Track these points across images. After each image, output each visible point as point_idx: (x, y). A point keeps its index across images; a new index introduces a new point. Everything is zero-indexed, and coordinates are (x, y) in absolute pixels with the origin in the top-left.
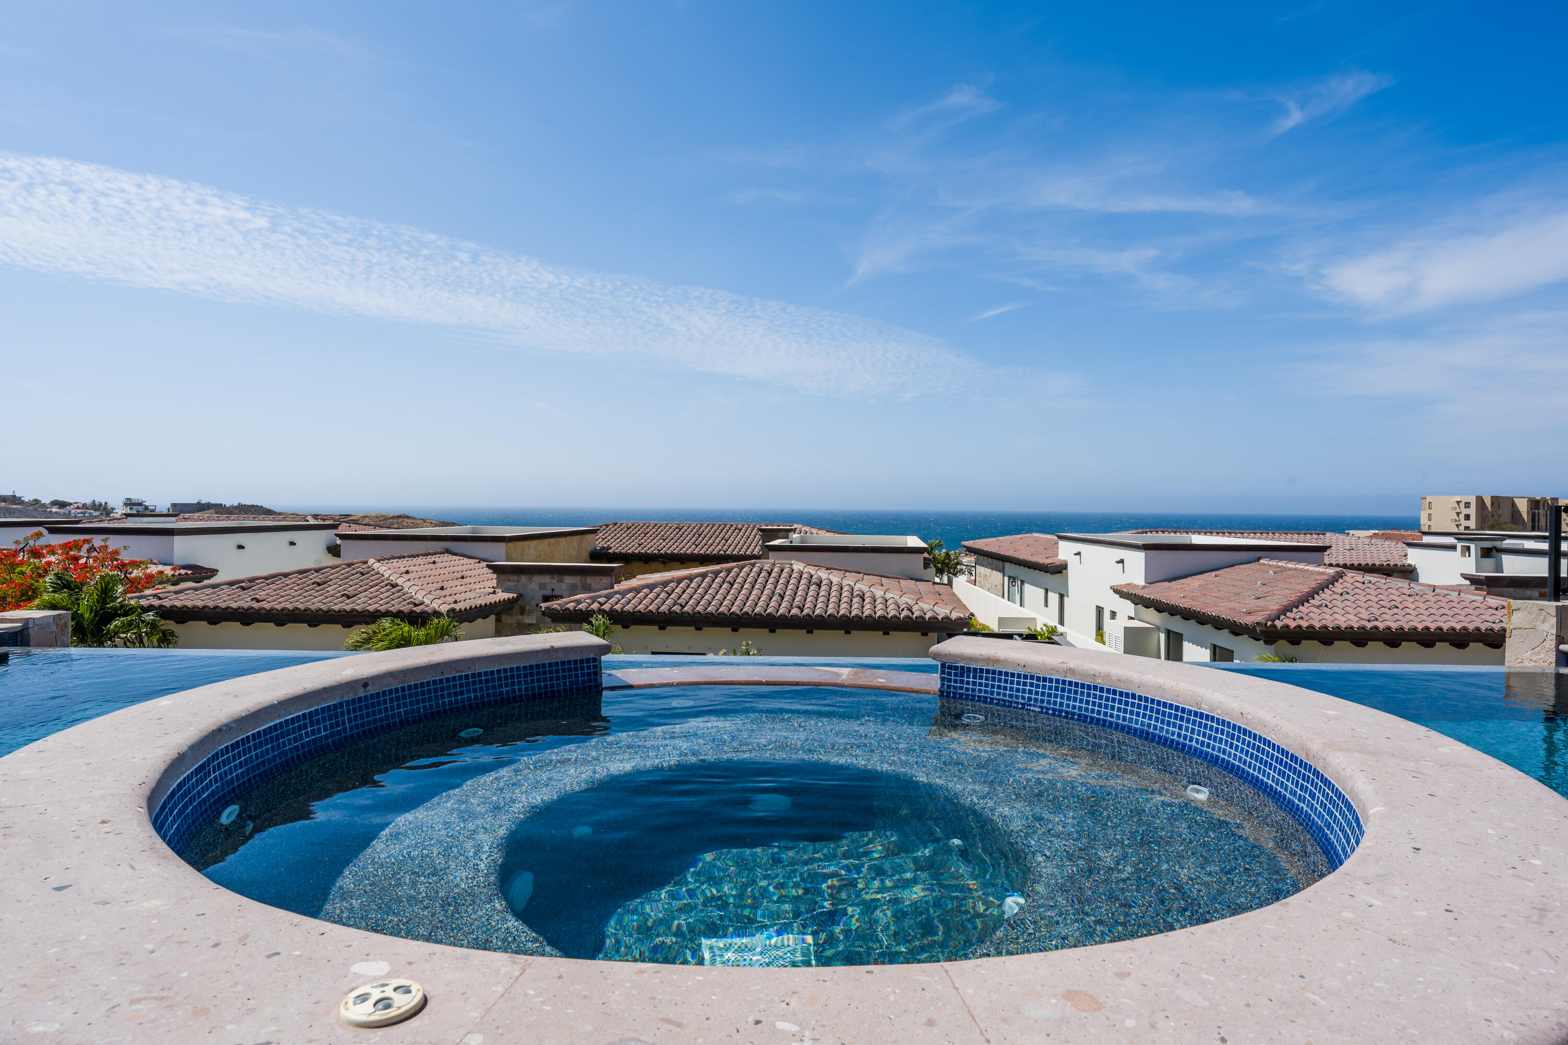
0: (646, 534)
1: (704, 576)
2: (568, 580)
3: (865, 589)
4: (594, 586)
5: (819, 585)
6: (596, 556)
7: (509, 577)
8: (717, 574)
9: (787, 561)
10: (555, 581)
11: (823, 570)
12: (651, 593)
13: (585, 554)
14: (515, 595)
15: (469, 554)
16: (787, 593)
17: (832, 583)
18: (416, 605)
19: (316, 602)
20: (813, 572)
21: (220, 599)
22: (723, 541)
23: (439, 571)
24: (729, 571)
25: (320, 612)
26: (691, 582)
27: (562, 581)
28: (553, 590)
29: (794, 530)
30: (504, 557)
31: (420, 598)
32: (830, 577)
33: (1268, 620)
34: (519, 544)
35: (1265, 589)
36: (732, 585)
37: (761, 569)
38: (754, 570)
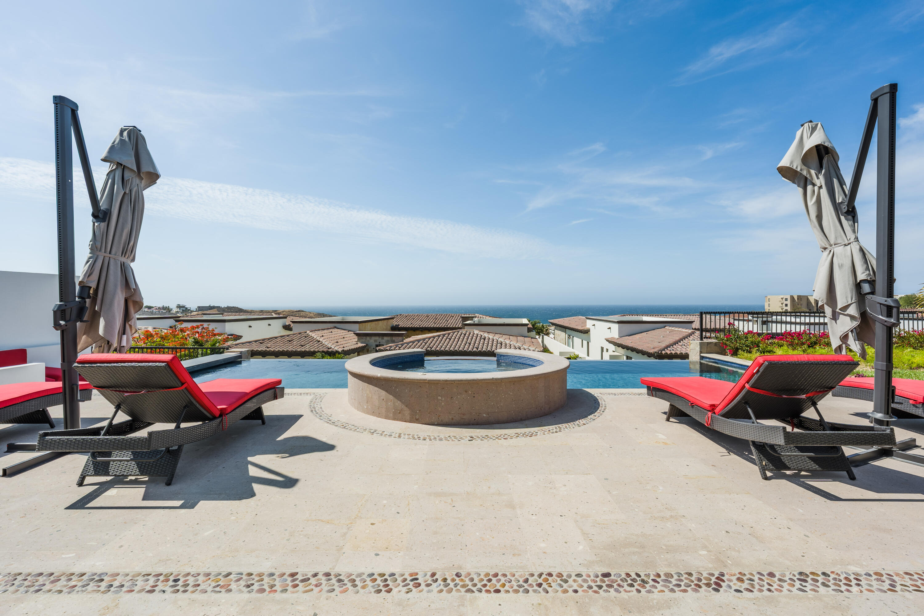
0: (414, 319)
1: (439, 336)
2: (386, 338)
3: (502, 340)
4: (396, 341)
5: (484, 339)
6: (394, 328)
7: (362, 337)
8: (444, 335)
9: (472, 330)
10: (380, 339)
11: (486, 333)
12: (419, 343)
13: (389, 328)
14: (365, 345)
15: (344, 328)
16: (472, 343)
17: (489, 338)
18: (329, 349)
19: (290, 348)
20: (482, 334)
21: (253, 347)
22: (446, 322)
23: (334, 336)
24: (449, 334)
25: (292, 352)
26: (434, 338)
27: (383, 339)
28: (380, 342)
29: (476, 317)
30: (358, 329)
31: (330, 346)
32: (489, 336)
33: (659, 351)
34: (364, 324)
35: (664, 339)
36: (450, 339)
37: (462, 333)
38: (459, 333)
